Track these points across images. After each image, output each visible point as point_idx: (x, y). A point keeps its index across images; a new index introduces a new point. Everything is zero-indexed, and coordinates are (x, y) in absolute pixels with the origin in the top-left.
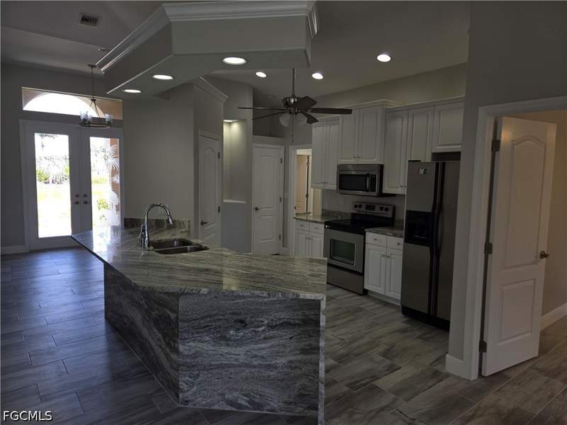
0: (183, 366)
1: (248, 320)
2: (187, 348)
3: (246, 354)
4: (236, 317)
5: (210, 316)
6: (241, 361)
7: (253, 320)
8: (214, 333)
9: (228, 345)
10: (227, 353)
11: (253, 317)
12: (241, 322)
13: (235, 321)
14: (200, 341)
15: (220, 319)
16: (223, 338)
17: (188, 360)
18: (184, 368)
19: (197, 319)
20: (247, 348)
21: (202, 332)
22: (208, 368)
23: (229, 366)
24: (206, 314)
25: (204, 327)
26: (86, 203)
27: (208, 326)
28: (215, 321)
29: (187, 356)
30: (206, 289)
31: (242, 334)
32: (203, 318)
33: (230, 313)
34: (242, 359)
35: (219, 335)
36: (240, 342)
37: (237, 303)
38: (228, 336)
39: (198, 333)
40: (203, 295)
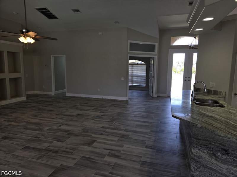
0: (193, 159)
1: (230, 151)
2: (195, 151)
3: (227, 170)
4: (222, 147)
5: (208, 141)
6: (223, 172)
7: (233, 152)
8: (209, 150)
9: (216, 160)
10: (215, 164)
11: (233, 151)
12: (226, 151)
13: (221, 149)
14: (201, 151)
15: (213, 145)
16: (214, 155)
17: (196, 158)
18: (193, 160)
19: (201, 140)
20: (228, 167)
21: (203, 147)
22: (206, 167)
23: (217, 171)
24: (206, 139)
25: (204, 145)
26: (189, 80)
27: (206, 145)
28: (210, 144)
29: (195, 155)
30: (200, 125)
31: (225, 157)
32: (204, 140)
33: (219, 143)
34: (224, 171)
35: (212, 153)
36: (224, 162)
37: (224, 139)
38: (217, 155)
39: (201, 147)
40: (198, 127)
